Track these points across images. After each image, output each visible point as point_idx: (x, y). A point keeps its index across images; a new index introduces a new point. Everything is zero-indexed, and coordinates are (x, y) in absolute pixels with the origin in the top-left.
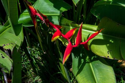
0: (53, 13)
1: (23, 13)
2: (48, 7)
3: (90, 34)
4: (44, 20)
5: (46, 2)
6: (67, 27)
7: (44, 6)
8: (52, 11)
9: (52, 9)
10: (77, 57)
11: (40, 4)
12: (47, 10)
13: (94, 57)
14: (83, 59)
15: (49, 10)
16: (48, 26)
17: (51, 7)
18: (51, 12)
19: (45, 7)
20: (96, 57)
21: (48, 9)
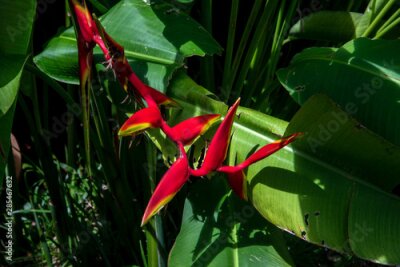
0: (155, 52)
1: (61, 37)
2: (145, 32)
3: (258, 146)
4: (111, 60)
5: (143, 15)
6: (189, 105)
7: (132, 26)
8: (154, 46)
9: (154, 40)
10: (200, 218)
11: (122, 16)
12: (139, 41)
13: (258, 231)
14: (218, 227)
15: (144, 42)
16: (126, 88)
17: (154, 34)
18: (150, 49)
19: (136, 28)
20: (264, 232)
21: (142, 39)
